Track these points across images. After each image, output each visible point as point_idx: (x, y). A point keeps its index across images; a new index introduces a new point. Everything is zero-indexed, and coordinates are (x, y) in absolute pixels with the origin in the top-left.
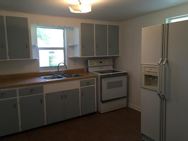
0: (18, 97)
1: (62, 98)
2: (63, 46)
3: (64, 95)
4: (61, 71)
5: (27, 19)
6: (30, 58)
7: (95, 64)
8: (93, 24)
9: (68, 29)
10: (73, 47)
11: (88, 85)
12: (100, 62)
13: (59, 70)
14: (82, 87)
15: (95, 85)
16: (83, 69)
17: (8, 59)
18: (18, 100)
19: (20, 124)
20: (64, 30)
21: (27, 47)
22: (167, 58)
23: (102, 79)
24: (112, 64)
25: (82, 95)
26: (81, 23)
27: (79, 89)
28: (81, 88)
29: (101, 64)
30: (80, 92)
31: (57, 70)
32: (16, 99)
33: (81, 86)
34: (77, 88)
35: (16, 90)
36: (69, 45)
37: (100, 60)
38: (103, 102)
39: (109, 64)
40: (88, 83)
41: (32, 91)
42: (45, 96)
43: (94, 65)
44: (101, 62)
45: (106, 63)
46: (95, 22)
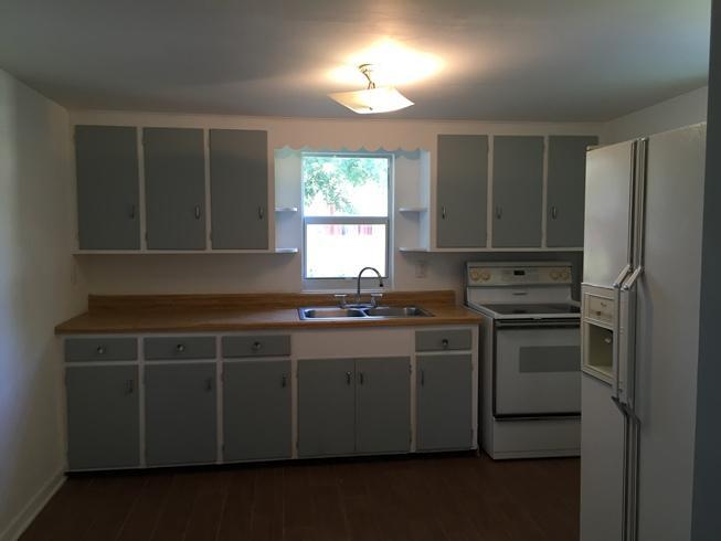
0: (219, 361)
1: (349, 381)
2: (384, 214)
3: (356, 373)
4: (369, 296)
5: (264, 133)
6: (267, 248)
7: (497, 276)
8: (486, 136)
9: (402, 157)
10: (415, 215)
11: (445, 349)
12: (517, 273)
13: (362, 291)
14: (419, 354)
15: (474, 352)
16: (451, 294)
17: (209, 250)
18: (219, 371)
19: (220, 442)
20: (390, 162)
21: (261, 217)
22: (643, 265)
23: (500, 334)
24: (570, 281)
25: (422, 381)
26: (439, 136)
27: (409, 358)
28: (417, 357)
29: (519, 280)
30: (414, 369)
31: (355, 291)
32: (215, 364)
33: (417, 350)
34: (404, 354)
35: (214, 338)
36: (402, 209)
37: (519, 263)
38: (501, 418)
39: (553, 282)
40: (445, 343)
41: (256, 347)
42: (294, 367)
43: (490, 282)
44: (522, 273)
45: (545, 275)
46: (492, 130)
